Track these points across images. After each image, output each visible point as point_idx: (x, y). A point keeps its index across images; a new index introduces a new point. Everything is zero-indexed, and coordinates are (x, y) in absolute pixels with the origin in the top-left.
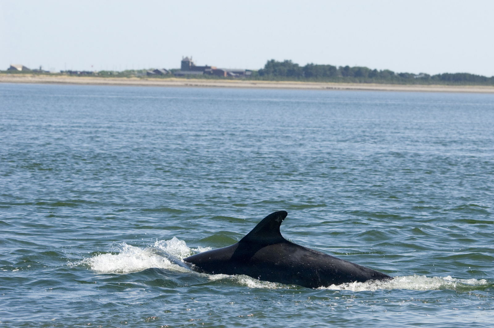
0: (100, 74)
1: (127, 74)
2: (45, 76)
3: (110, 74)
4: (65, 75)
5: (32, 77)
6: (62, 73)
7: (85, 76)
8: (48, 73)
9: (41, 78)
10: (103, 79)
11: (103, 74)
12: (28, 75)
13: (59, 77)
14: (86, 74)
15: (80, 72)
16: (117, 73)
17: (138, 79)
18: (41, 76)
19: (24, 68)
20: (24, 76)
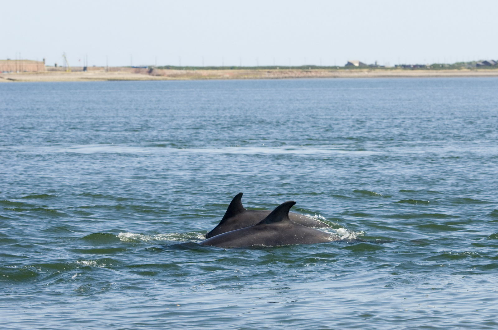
0: (432, 67)
1: (458, 66)
2: (380, 70)
3: (442, 67)
4: (399, 69)
5: (368, 72)
6: (396, 67)
7: (418, 69)
8: (383, 68)
9: (377, 73)
10: (435, 71)
11: (435, 67)
12: (365, 70)
13: (394, 71)
14: (419, 67)
15: (412, 65)
16: (448, 66)
17: (469, 70)
18: (377, 71)
19: (360, 63)
20: (361, 71)
